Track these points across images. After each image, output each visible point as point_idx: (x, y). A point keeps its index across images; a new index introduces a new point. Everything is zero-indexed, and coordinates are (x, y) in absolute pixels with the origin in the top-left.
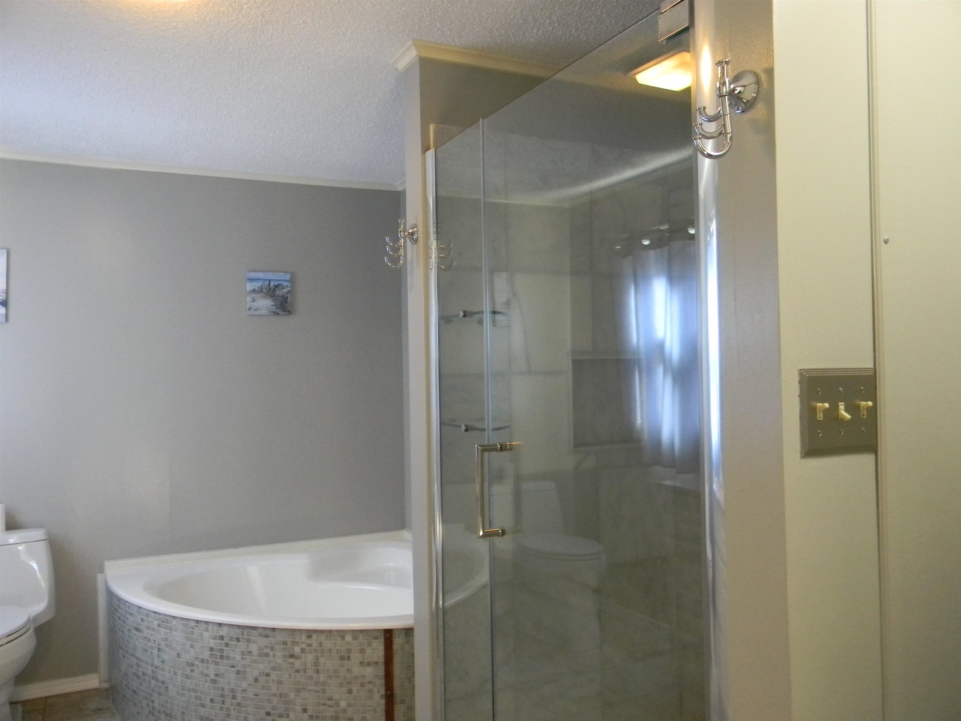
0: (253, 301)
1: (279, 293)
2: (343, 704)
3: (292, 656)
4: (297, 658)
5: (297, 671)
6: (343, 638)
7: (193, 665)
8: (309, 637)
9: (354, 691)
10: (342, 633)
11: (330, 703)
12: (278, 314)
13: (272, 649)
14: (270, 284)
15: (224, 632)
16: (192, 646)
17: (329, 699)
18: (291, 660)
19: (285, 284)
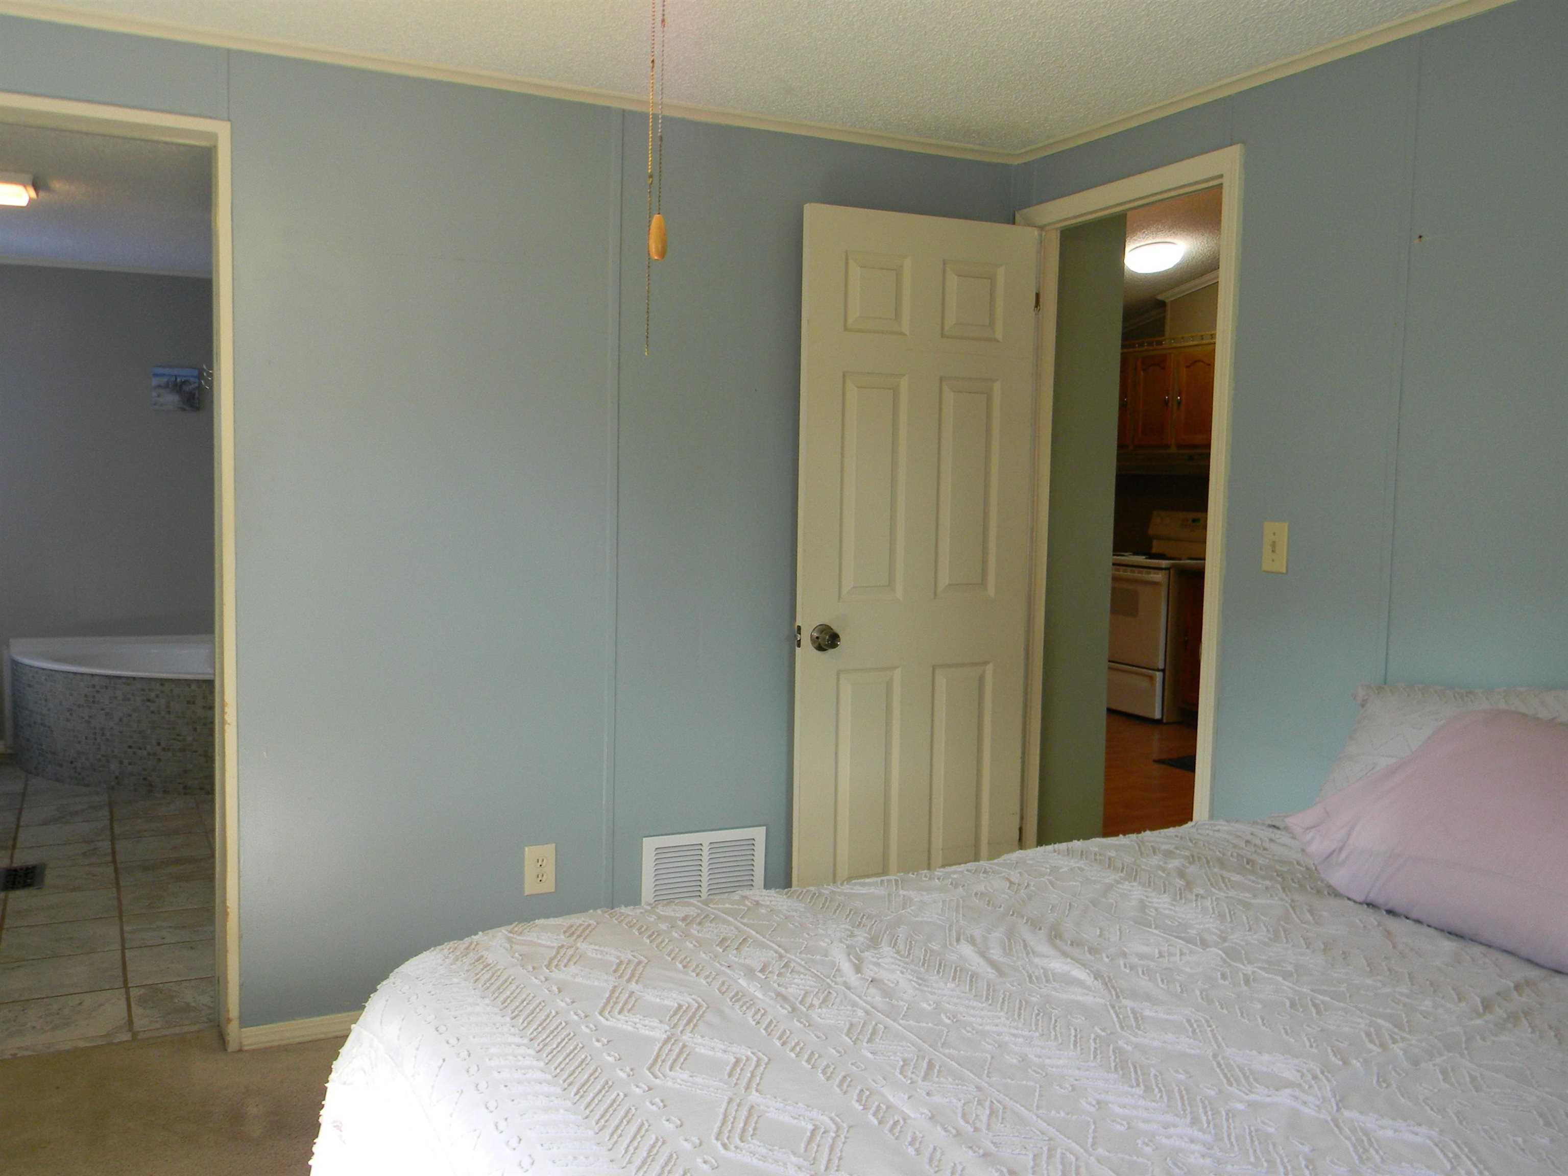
0: (159, 396)
1: (186, 388)
2: (190, 739)
3: (149, 700)
4: (153, 702)
5: (153, 712)
6: (189, 686)
7: (72, 710)
8: (162, 685)
9: (198, 728)
10: (188, 682)
11: (179, 738)
12: (185, 410)
13: (133, 695)
14: (176, 379)
15: (96, 681)
16: (71, 695)
17: (178, 735)
18: (148, 704)
19: (192, 380)
